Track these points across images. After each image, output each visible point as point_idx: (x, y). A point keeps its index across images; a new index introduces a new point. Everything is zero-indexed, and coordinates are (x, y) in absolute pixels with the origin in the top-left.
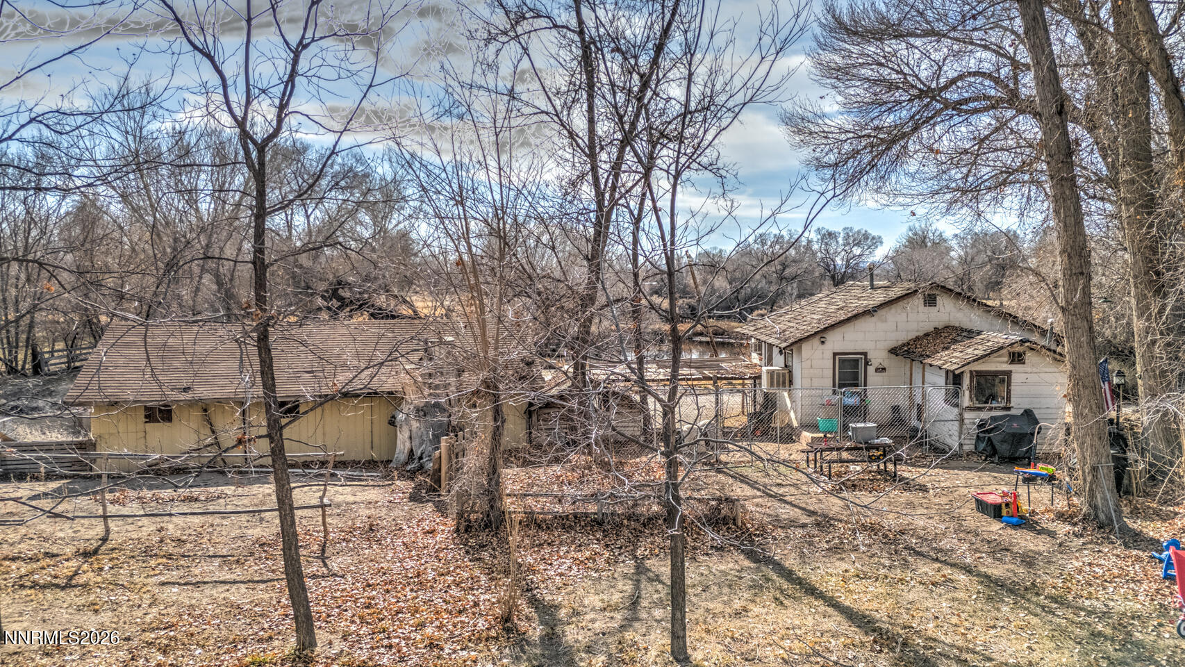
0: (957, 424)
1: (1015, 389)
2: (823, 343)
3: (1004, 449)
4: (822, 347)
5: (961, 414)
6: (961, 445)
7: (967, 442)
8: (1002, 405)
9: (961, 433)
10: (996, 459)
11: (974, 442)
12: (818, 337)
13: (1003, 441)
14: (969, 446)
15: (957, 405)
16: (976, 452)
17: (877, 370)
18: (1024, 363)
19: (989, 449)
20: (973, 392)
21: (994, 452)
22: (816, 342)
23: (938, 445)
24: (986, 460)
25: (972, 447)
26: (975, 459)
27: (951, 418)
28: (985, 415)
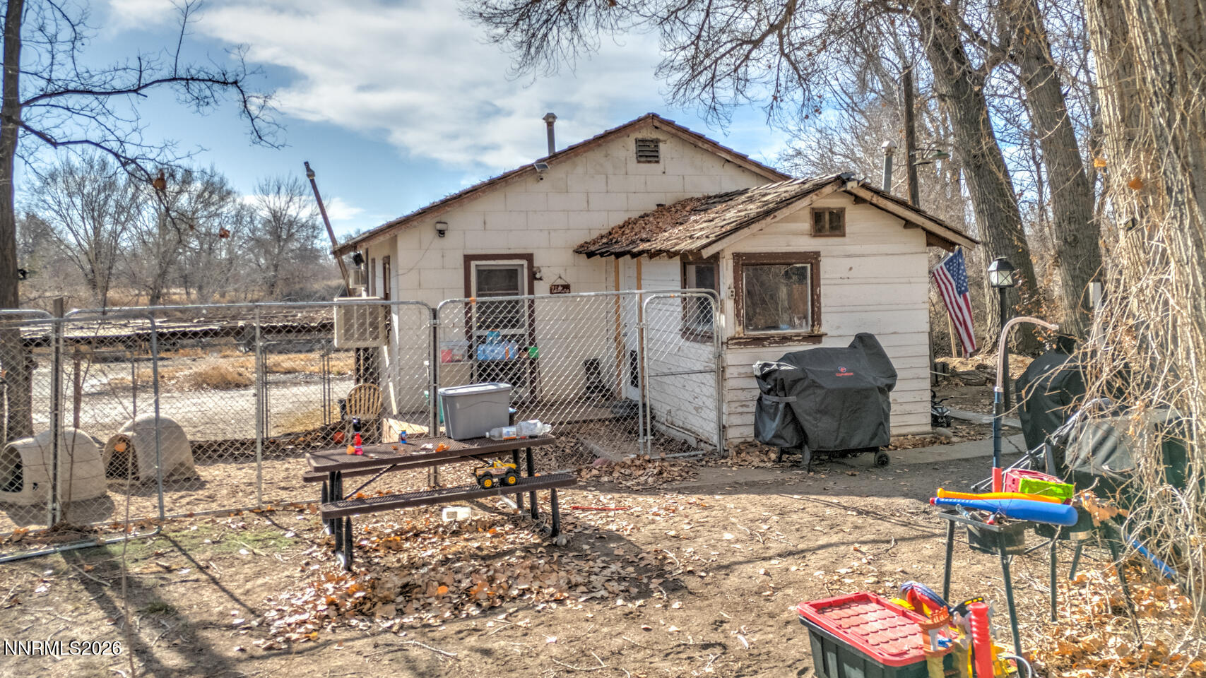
0: (710, 379)
1: (829, 294)
2: (441, 233)
3: (822, 429)
4: (439, 242)
5: (719, 356)
6: (723, 429)
7: (736, 420)
8: (805, 330)
9: (720, 401)
10: (805, 456)
11: (751, 419)
12: (430, 220)
13: (823, 412)
14: (742, 429)
15: (707, 338)
16: (759, 443)
17: (554, 289)
18: (844, 235)
19: (789, 433)
20: (743, 303)
21: (803, 439)
22: (426, 232)
23: (673, 433)
24: (780, 459)
25: (749, 432)
26: (756, 462)
27: (699, 367)
28: (771, 355)
